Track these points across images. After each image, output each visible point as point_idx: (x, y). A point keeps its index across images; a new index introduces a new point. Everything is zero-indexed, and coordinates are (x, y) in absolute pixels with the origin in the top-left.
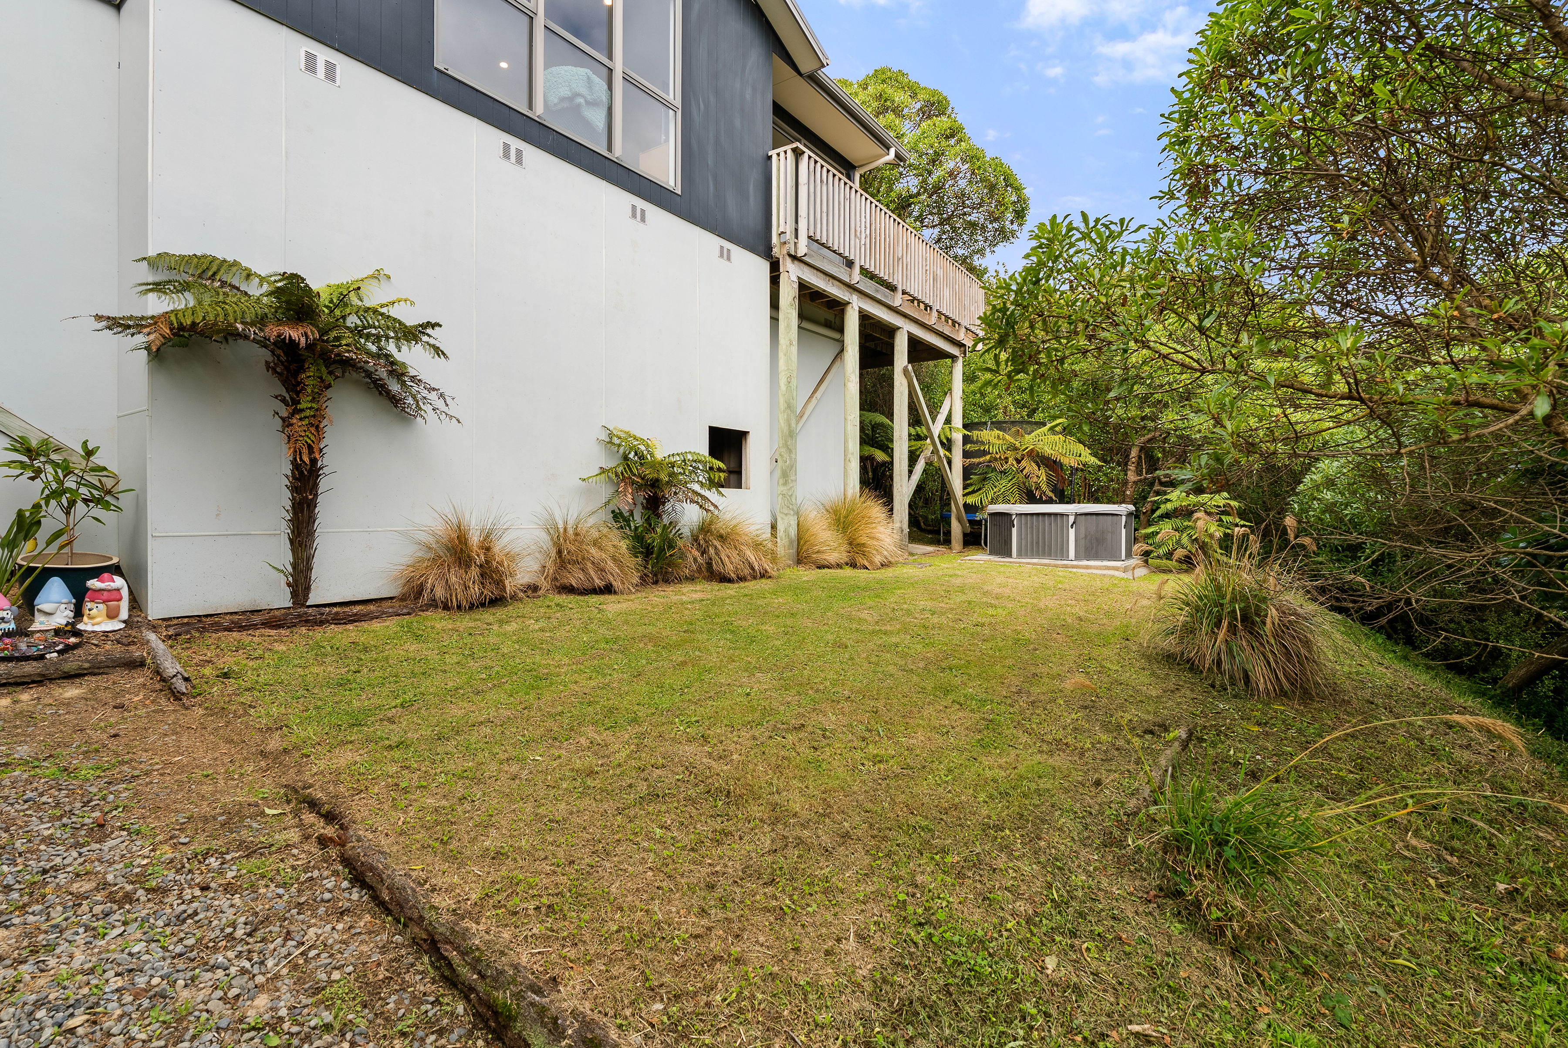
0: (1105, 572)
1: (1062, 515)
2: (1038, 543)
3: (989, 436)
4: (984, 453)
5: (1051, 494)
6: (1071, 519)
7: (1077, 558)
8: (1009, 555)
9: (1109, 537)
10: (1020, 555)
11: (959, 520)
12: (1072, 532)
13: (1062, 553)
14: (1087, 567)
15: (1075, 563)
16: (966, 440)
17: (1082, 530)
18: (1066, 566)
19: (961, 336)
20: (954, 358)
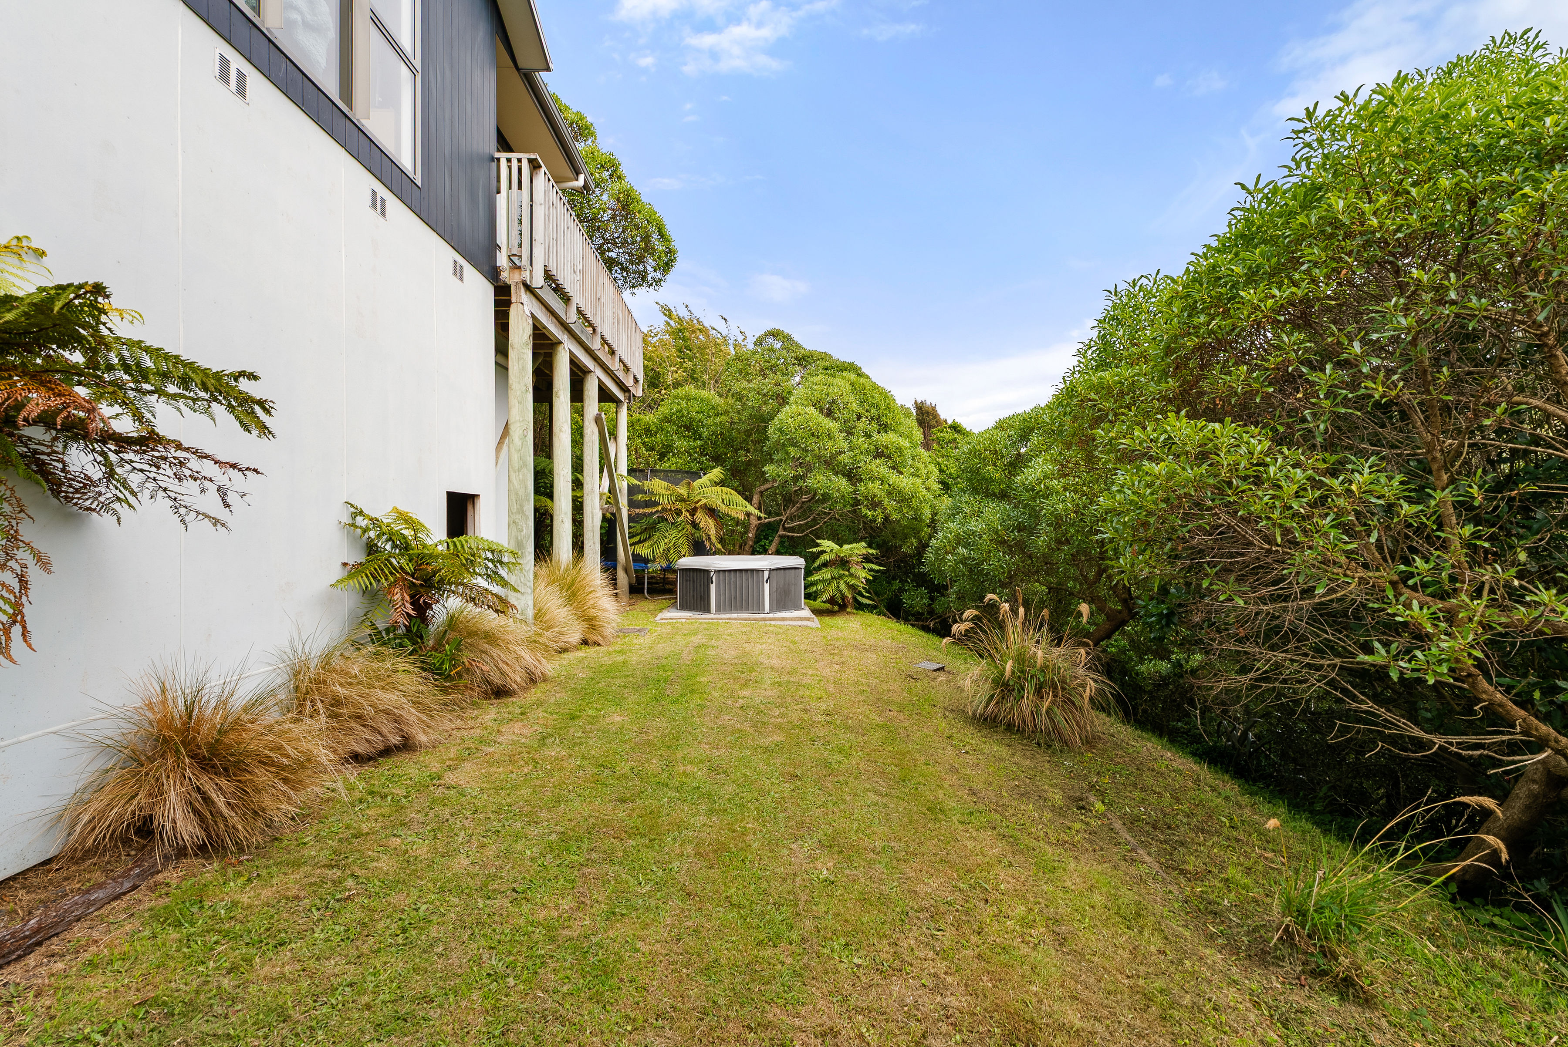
0: (799, 623)
1: (758, 571)
2: (736, 598)
3: (658, 486)
4: (656, 504)
5: (719, 546)
6: (766, 574)
7: (772, 610)
8: (707, 610)
9: (793, 588)
10: (719, 610)
11: (626, 571)
12: (767, 586)
13: (759, 608)
14: (783, 619)
15: (771, 616)
16: (632, 490)
17: (774, 584)
18: (764, 620)
19: (629, 383)
20: (618, 402)
